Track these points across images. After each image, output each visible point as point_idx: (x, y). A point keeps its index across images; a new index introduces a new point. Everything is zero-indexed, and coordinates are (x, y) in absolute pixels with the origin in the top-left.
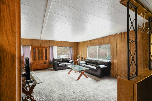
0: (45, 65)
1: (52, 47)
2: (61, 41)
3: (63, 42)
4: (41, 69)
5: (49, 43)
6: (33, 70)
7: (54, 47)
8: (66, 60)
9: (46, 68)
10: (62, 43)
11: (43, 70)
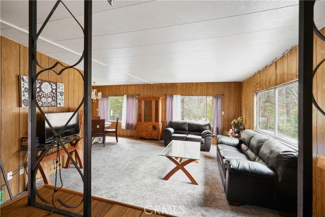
0: (155, 133)
1: (172, 96)
2: (192, 83)
3: (197, 84)
4: (147, 138)
5: (165, 89)
6: (137, 137)
7: (174, 96)
8: (196, 128)
9: (155, 138)
10: (195, 87)
11: (149, 141)
